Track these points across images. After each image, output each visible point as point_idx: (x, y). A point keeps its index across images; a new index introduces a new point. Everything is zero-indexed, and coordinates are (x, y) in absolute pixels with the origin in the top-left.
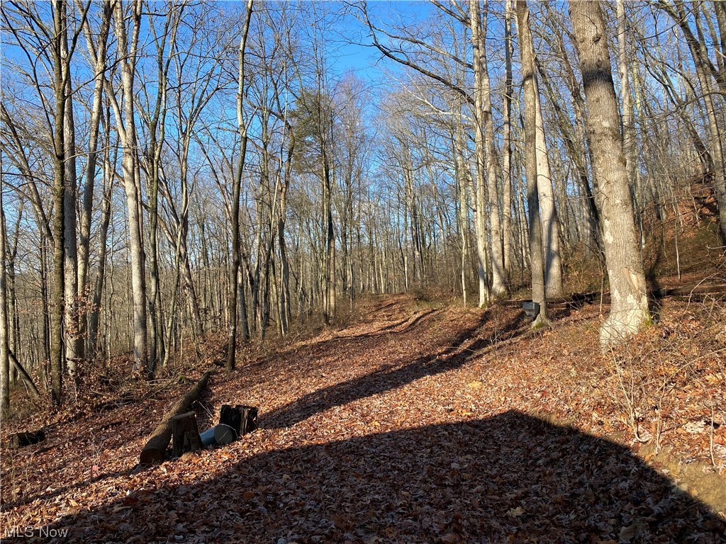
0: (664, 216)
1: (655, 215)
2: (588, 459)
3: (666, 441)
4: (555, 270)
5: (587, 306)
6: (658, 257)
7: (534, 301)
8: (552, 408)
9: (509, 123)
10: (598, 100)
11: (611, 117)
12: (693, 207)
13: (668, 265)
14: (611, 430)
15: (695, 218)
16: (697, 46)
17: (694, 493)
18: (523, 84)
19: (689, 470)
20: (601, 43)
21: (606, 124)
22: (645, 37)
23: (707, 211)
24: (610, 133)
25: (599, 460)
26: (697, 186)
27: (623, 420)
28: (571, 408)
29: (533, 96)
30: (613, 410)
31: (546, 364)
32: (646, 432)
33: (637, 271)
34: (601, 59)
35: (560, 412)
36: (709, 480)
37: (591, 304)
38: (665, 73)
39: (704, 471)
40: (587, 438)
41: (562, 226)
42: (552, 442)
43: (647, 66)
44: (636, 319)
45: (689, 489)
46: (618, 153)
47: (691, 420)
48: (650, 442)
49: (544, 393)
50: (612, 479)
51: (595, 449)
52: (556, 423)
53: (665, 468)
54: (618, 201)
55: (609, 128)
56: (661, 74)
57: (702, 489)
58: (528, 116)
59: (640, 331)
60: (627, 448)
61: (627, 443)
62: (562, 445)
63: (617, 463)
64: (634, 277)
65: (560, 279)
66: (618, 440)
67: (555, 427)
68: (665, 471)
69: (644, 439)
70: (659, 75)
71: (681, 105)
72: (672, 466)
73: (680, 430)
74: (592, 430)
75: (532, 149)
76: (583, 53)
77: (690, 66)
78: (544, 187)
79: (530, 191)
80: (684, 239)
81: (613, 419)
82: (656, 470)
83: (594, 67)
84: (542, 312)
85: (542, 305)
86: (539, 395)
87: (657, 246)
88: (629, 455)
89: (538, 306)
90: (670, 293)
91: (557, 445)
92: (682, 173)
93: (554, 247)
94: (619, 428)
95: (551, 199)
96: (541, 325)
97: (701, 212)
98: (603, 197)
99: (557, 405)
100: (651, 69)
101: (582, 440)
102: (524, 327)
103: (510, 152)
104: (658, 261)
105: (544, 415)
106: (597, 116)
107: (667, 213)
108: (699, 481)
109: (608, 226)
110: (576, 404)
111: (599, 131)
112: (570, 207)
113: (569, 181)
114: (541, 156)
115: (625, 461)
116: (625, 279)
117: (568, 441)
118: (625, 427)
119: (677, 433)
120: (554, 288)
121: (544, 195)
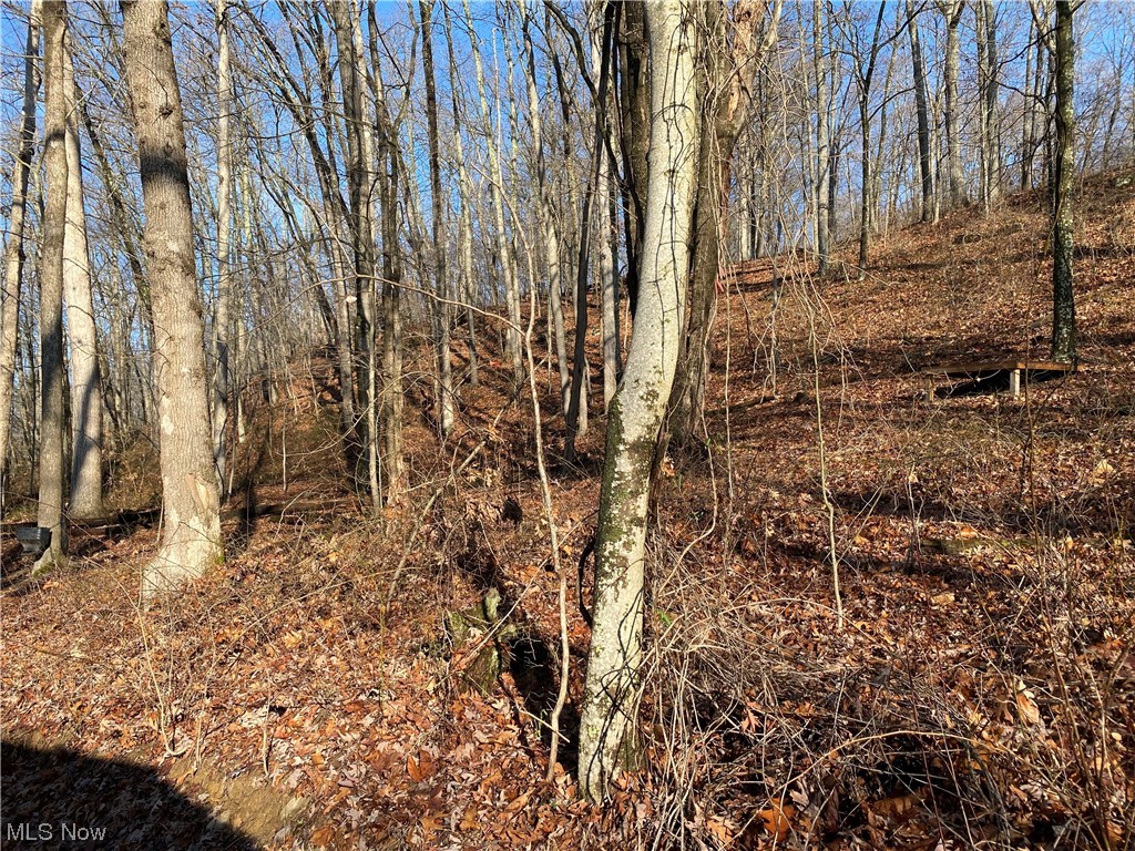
0: (274, 397)
1: (262, 396)
2: (85, 802)
3: (211, 748)
4: (91, 470)
5: (142, 532)
6: (261, 456)
7: (41, 525)
8: (37, 720)
9: (23, 205)
10: (163, 207)
11: (183, 238)
12: (311, 389)
13: (272, 469)
14: (131, 743)
15: (313, 405)
16: (326, 170)
17: (237, 822)
18: (47, 145)
19: (235, 787)
20: (172, 118)
21: (174, 247)
22: (262, 135)
23: (329, 397)
24: (179, 261)
25: (102, 802)
26: (319, 360)
27: (151, 724)
28: (69, 715)
29: (63, 171)
30: (139, 711)
31: (43, 639)
32: (186, 738)
33: (209, 480)
34: (170, 144)
35: (49, 725)
36: (258, 799)
37: (149, 528)
38: (286, 195)
39: (253, 785)
40: (92, 764)
41: (117, 397)
42: (26, 785)
43: (262, 178)
44: (202, 554)
45: (232, 818)
46: (190, 294)
47: (250, 708)
48: (188, 753)
49: (24, 695)
50: (120, 829)
51: (99, 783)
52: (40, 746)
53: (203, 791)
54: (185, 370)
55: (178, 254)
56: (281, 194)
57: (248, 815)
58: (52, 202)
59: (206, 573)
60: (153, 770)
61: (153, 763)
62: (43, 785)
63: (131, 800)
64: (202, 489)
65: (98, 486)
66: (142, 759)
67: (37, 753)
68: (202, 797)
69: (179, 751)
70: (278, 196)
71: (305, 246)
72: (214, 787)
73: (233, 727)
74: (101, 749)
75: (56, 259)
76: (143, 126)
77: (316, 193)
78: (79, 328)
79: (47, 332)
80: (297, 432)
81: (138, 724)
82: (189, 799)
83: (160, 154)
84: (55, 543)
85: (56, 531)
86: (15, 699)
87: (261, 441)
88: (153, 782)
89: (47, 534)
90: (269, 510)
91: (34, 788)
92: (301, 339)
93: (92, 431)
94: (143, 738)
95: (92, 349)
96: (49, 568)
97: (321, 396)
98: (162, 360)
99: (46, 714)
100: (268, 184)
101: (81, 769)
102: (21, 572)
103: (22, 256)
104: (260, 463)
105: (19, 734)
106: (159, 230)
107: (278, 394)
108: (247, 802)
109: (166, 406)
110: (79, 708)
111: (161, 254)
112: (133, 367)
113: (134, 325)
114: (75, 275)
115: (146, 794)
116: (189, 492)
117: (56, 776)
118: (155, 734)
119: (229, 732)
120: (86, 500)
121: (79, 342)
